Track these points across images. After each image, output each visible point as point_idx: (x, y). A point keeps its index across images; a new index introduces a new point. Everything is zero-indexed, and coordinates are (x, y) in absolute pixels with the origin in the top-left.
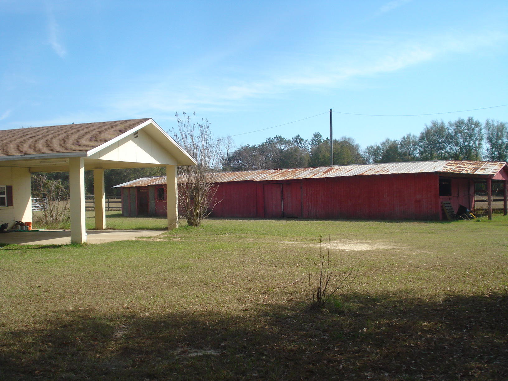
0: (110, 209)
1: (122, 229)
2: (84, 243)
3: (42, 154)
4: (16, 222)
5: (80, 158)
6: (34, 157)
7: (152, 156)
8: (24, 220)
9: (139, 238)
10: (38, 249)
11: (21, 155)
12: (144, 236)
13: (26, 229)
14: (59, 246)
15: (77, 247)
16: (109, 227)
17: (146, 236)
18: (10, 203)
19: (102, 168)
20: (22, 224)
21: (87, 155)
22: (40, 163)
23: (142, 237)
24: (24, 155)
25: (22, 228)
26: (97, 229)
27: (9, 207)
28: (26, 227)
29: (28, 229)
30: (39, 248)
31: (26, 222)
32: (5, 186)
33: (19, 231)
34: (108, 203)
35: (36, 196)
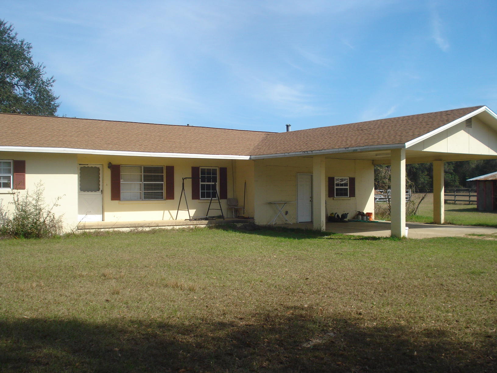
0: (471, 203)
1: (461, 225)
2: (403, 237)
3: (363, 146)
4: (358, 213)
5: (401, 150)
6: (356, 150)
7: (489, 147)
8: (365, 212)
9: (469, 235)
10: (358, 240)
11: (345, 148)
12: (476, 233)
13: (366, 220)
14: (379, 238)
15: (395, 241)
16: (448, 222)
17: (478, 234)
18: (353, 194)
19: (441, 160)
20: (362, 214)
21: (405, 146)
22: (376, 155)
23: (474, 235)
24: (348, 148)
25: (362, 219)
26: (435, 223)
27: (352, 198)
28: (366, 217)
29: (368, 220)
30: (361, 239)
31: (367, 213)
32: (348, 178)
33: (359, 221)
34: (469, 197)
35: (381, 188)
